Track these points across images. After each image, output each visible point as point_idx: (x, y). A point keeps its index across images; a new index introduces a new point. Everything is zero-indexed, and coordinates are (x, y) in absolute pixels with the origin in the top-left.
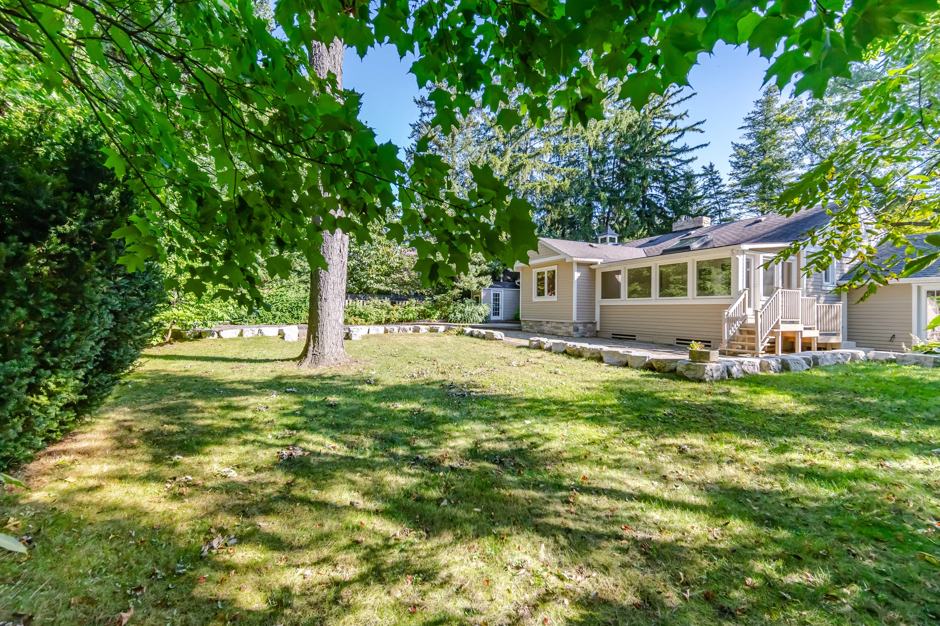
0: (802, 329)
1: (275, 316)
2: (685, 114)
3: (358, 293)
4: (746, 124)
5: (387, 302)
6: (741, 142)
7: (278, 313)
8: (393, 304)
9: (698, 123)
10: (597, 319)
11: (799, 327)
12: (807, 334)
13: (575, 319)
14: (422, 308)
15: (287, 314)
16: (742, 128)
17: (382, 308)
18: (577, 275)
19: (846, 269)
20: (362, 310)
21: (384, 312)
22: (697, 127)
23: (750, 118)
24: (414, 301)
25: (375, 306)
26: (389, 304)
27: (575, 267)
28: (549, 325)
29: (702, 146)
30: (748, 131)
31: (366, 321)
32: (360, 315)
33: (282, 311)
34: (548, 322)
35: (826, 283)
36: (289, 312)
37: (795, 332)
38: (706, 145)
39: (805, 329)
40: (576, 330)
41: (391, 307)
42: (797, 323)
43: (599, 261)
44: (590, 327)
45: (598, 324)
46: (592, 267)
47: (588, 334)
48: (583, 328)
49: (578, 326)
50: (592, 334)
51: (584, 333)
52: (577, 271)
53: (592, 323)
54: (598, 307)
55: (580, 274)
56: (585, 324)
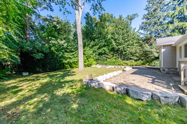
10: (177, 67)
13: (162, 66)
27: (162, 47)
44: (173, 70)
45: (178, 69)
46: (172, 46)
47: (172, 72)
48: (167, 70)
49: (164, 69)
50: (174, 73)
51: (169, 72)
52: (163, 49)
53: (174, 68)
54: (178, 62)
55: (165, 50)
56: (169, 69)
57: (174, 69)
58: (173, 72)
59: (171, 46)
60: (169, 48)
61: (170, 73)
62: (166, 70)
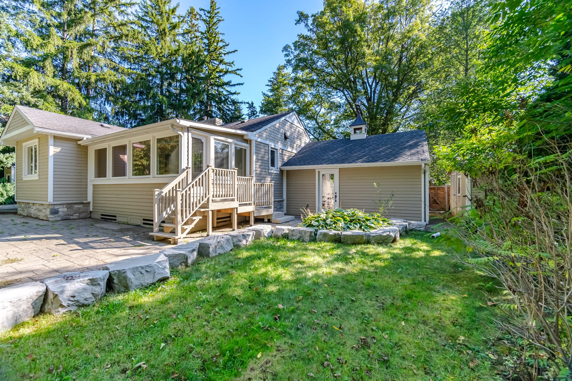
0: (237, 206)
2: (232, 63)
4: (269, 84)
6: (266, 93)
9: (238, 70)
10: (90, 199)
11: (235, 204)
12: (242, 210)
13: (50, 199)
16: (268, 85)
18: (53, 150)
19: (286, 159)
22: (238, 72)
23: (271, 81)
27: (51, 141)
28: (34, 207)
29: (240, 84)
30: (270, 88)
34: (34, 204)
35: (271, 167)
37: (232, 209)
38: (242, 84)
39: (240, 205)
40: (55, 212)
42: (233, 200)
43: (85, 137)
44: (80, 208)
45: (91, 204)
46: (79, 142)
47: (76, 216)
48: (65, 209)
49: (56, 207)
50: (82, 215)
51: (69, 215)
52: (54, 146)
53: (82, 203)
54: (92, 187)
55: (58, 150)
56: (69, 205)
57: (81, 206)
58: (80, 214)
59: (75, 143)
60: (69, 146)
61: (72, 217)
62: (63, 210)
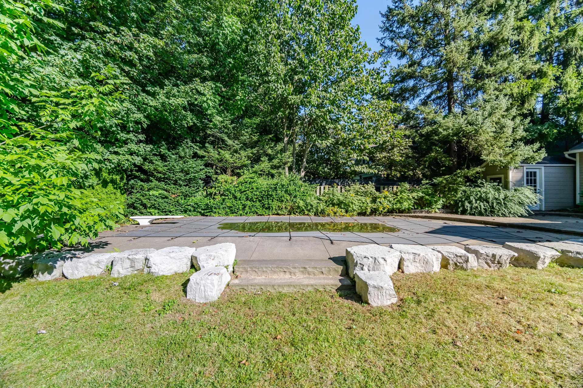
1: (244, 206)
3: (334, 178)
5: (371, 187)
7: (248, 203)
8: (378, 189)
14: (421, 194)
15: (258, 204)
17: (365, 194)
20: (341, 198)
21: (369, 200)
24: (407, 185)
25: (357, 193)
26: (374, 190)
31: (347, 212)
32: (340, 204)
33: (251, 200)
36: (260, 201)
41: (377, 194)
